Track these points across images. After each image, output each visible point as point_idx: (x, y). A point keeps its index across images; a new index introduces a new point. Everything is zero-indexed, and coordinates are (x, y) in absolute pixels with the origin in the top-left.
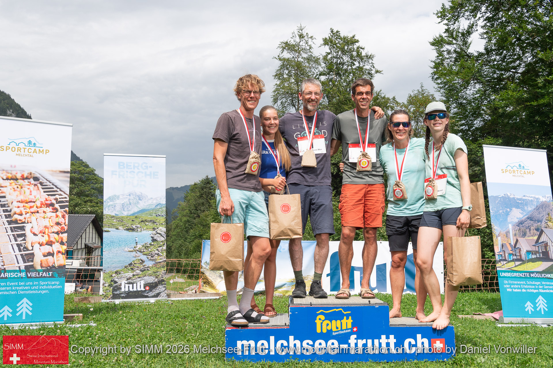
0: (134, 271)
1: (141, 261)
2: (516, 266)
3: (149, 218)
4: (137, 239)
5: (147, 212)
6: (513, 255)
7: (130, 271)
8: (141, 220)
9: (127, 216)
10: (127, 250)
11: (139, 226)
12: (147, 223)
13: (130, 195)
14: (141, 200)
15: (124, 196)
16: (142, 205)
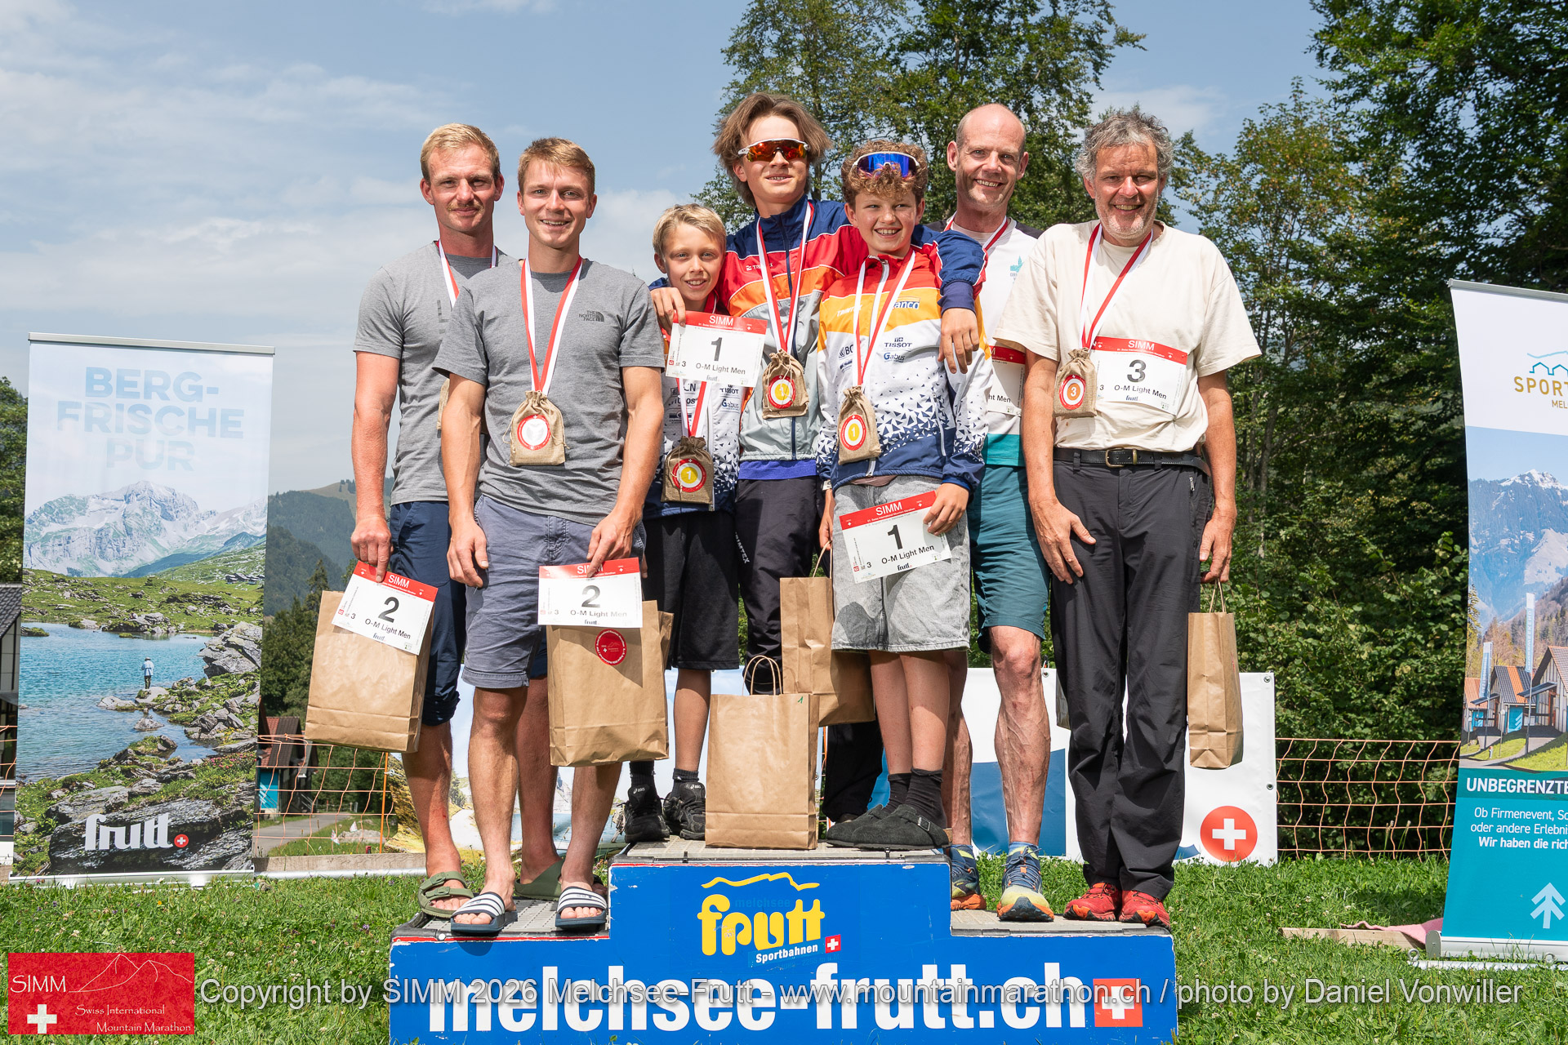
0: (136, 781)
1: (160, 746)
3: (199, 587)
4: (148, 664)
5: (192, 567)
7: (120, 782)
8: (165, 594)
9: (115, 580)
10: (112, 705)
11: (159, 615)
12: (192, 607)
13: (127, 499)
14: (171, 519)
15: (106, 502)
16: (174, 538)
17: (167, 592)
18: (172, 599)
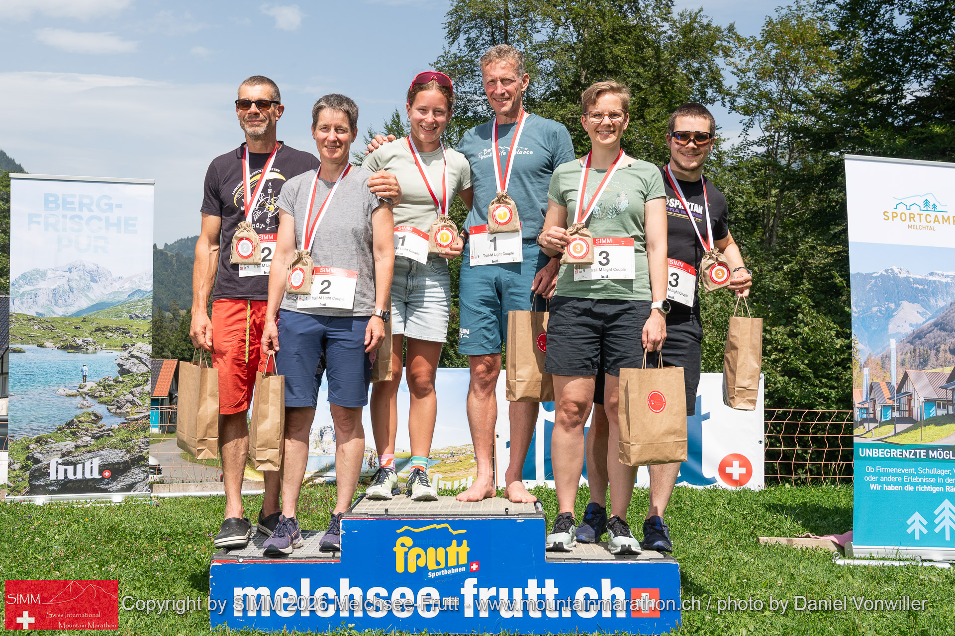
0: (79, 438)
1: (93, 417)
2: (896, 434)
3: (113, 322)
4: (85, 368)
5: (109, 310)
6: (893, 408)
7: (70, 439)
8: (93, 326)
9: (64, 319)
10: (64, 393)
11: (90, 339)
12: (109, 334)
13: (70, 270)
14: (96, 281)
15: (57, 272)
16: (98, 293)
17: (95, 326)
18: (98, 330)
